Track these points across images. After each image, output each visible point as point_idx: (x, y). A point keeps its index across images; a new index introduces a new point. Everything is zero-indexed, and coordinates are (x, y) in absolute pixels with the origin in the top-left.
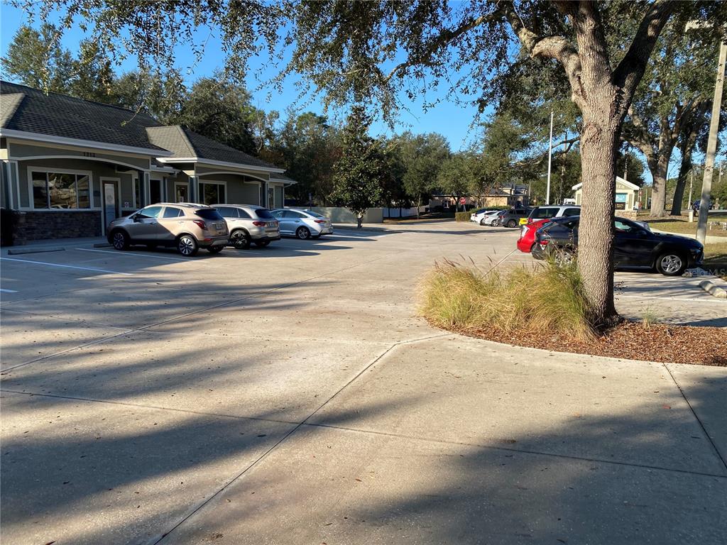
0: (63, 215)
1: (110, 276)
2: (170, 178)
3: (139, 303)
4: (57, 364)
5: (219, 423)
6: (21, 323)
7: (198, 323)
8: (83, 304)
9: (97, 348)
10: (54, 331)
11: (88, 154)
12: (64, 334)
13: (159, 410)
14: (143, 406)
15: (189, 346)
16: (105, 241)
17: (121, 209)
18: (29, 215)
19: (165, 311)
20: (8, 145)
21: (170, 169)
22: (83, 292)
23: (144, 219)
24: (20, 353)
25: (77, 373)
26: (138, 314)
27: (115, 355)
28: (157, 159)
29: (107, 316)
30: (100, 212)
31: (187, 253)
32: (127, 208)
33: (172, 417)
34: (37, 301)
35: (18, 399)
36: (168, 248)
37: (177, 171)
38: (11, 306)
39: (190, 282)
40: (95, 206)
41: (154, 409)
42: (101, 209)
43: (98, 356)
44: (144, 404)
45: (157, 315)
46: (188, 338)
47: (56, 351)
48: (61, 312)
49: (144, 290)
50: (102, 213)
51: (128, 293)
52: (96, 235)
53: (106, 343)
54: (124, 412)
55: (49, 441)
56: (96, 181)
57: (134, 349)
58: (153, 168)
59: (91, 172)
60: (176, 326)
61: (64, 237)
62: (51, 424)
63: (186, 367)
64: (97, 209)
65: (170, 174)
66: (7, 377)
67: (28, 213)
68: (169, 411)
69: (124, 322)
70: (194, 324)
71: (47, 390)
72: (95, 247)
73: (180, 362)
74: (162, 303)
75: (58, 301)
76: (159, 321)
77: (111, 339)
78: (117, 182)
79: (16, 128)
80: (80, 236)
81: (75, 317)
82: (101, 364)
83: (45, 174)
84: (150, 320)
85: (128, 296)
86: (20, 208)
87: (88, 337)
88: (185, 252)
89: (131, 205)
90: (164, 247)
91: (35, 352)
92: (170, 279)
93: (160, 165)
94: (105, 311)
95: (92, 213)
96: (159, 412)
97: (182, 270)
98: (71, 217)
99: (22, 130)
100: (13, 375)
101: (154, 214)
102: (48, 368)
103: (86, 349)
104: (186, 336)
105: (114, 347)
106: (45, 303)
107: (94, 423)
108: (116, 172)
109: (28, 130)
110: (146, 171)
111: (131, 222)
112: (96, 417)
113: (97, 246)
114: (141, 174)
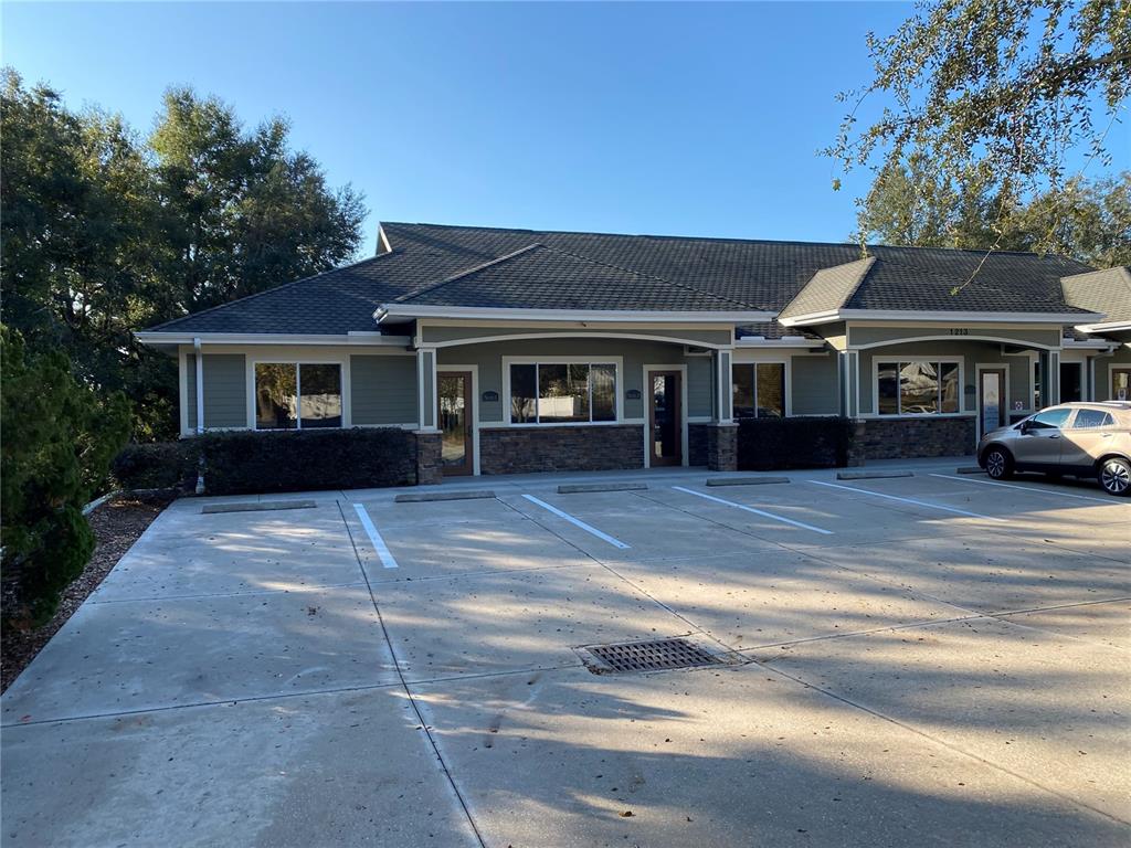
0: (917, 423)
1: (970, 520)
2: (1101, 358)
3: (1004, 571)
4: (854, 649)
5: (1076, 818)
6: (827, 579)
7: (1101, 621)
8: (914, 562)
9: (915, 635)
10: (863, 598)
11: (957, 332)
12: (875, 604)
13: (976, 761)
14: (952, 747)
15: (1069, 661)
16: (974, 463)
17: (1009, 412)
18: (871, 424)
19: (1045, 591)
20: (848, 330)
21: (1101, 343)
22: (921, 543)
23: (1039, 431)
24: (811, 622)
25: (874, 668)
26: (998, 589)
27: (938, 650)
28: (1076, 327)
29: (944, 586)
30: (975, 417)
31: (1117, 490)
32: (1019, 411)
33: (992, 781)
34: (855, 549)
35: (790, 688)
36: (1081, 479)
37: (1113, 345)
38: (820, 554)
39: (1109, 543)
40: (966, 409)
41: (969, 758)
42: (976, 413)
43: (912, 647)
44: (955, 743)
45: (1033, 596)
46: (1074, 647)
47: (858, 628)
48: (881, 569)
49: (1019, 549)
50: (978, 420)
51: (990, 552)
52: (966, 454)
53: (932, 629)
54: (919, 748)
55: (803, 759)
56: (970, 370)
57: (972, 647)
58: (1069, 343)
59: (962, 357)
60: (1059, 619)
61: (919, 456)
62: (815, 737)
63: (1049, 698)
64: (970, 413)
65: (1101, 351)
66: (788, 653)
67: (869, 421)
68: (991, 768)
69: (969, 599)
70: (1094, 621)
71: (828, 684)
72: (959, 472)
73: (1042, 686)
74: (1046, 575)
75: (882, 553)
76: (1032, 607)
77: (940, 624)
78: (1004, 370)
79: (858, 306)
80: (941, 455)
81: (898, 581)
82: (914, 661)
83: (896, 364)
84: (1015, 602)
85: (987, 556)
86: (859, 416)
87: (908, 615)
88: (1114, 487)
89: (1027, 406)
90: (1073, 477)
91: (830, 625)
92: (1072, 534)
93: (1079, 337)
94: (945, 577)
95: (962, 419)
96: (974, 764)
97: (1100, 520)
98: (929, 426)
99: (866, 308)
100: (794, 652)
101: (1059, 420)
102: (841, 651)
103: (900, 633)
104: (1070, 641)
105: (941, 638)
106: (863, 553)
107: (870, 753)
108: (1003, 354)
109: (874, 306)
110: (1053, 350)
111: (1018, 435)
112: (876, 744)
113: (962, 472)
114: (1044, 355)
